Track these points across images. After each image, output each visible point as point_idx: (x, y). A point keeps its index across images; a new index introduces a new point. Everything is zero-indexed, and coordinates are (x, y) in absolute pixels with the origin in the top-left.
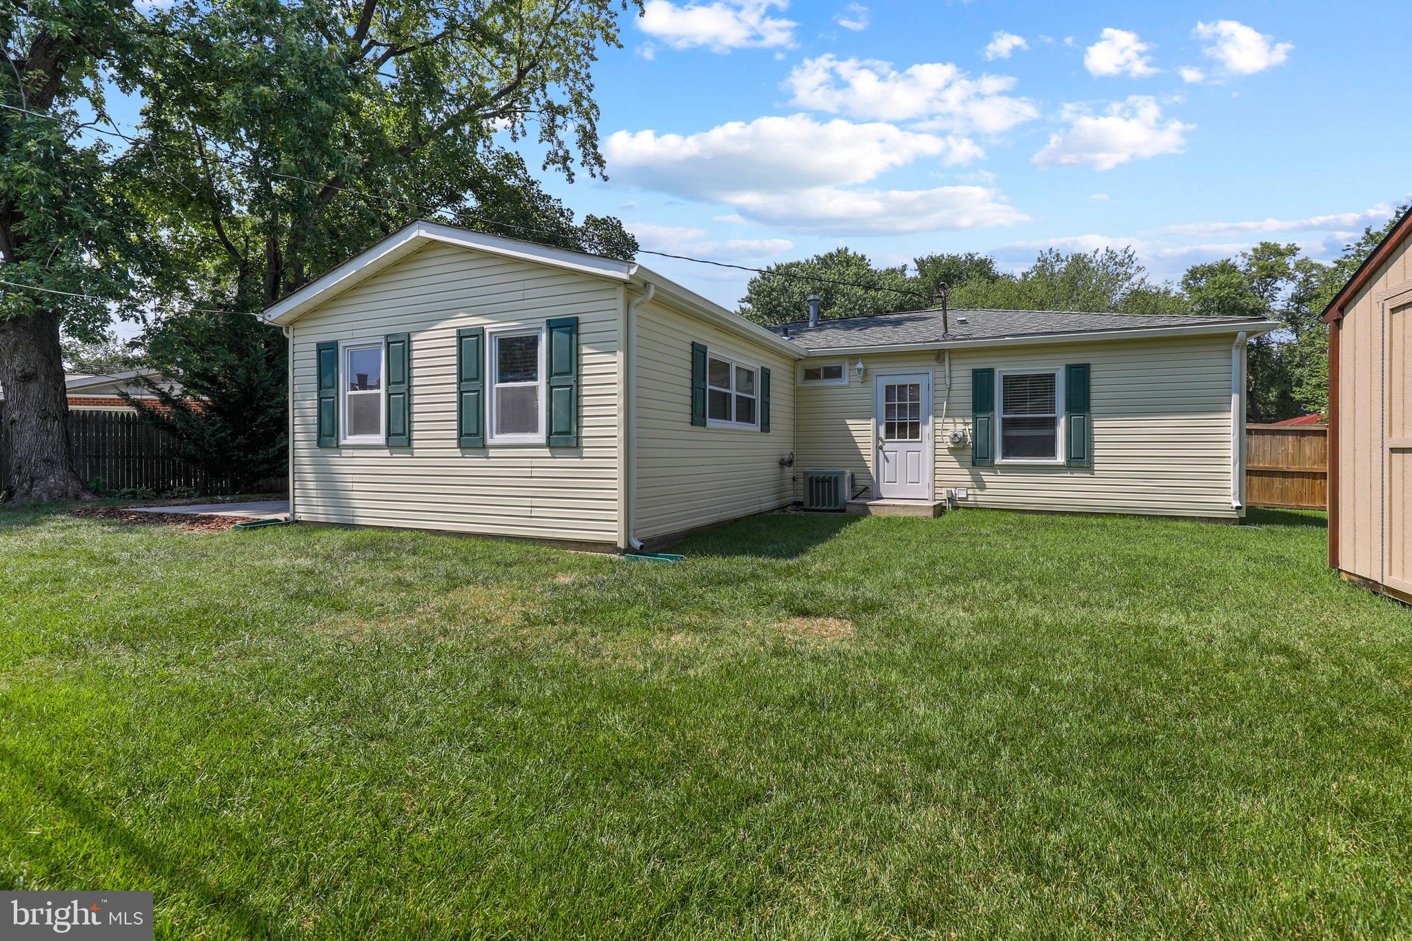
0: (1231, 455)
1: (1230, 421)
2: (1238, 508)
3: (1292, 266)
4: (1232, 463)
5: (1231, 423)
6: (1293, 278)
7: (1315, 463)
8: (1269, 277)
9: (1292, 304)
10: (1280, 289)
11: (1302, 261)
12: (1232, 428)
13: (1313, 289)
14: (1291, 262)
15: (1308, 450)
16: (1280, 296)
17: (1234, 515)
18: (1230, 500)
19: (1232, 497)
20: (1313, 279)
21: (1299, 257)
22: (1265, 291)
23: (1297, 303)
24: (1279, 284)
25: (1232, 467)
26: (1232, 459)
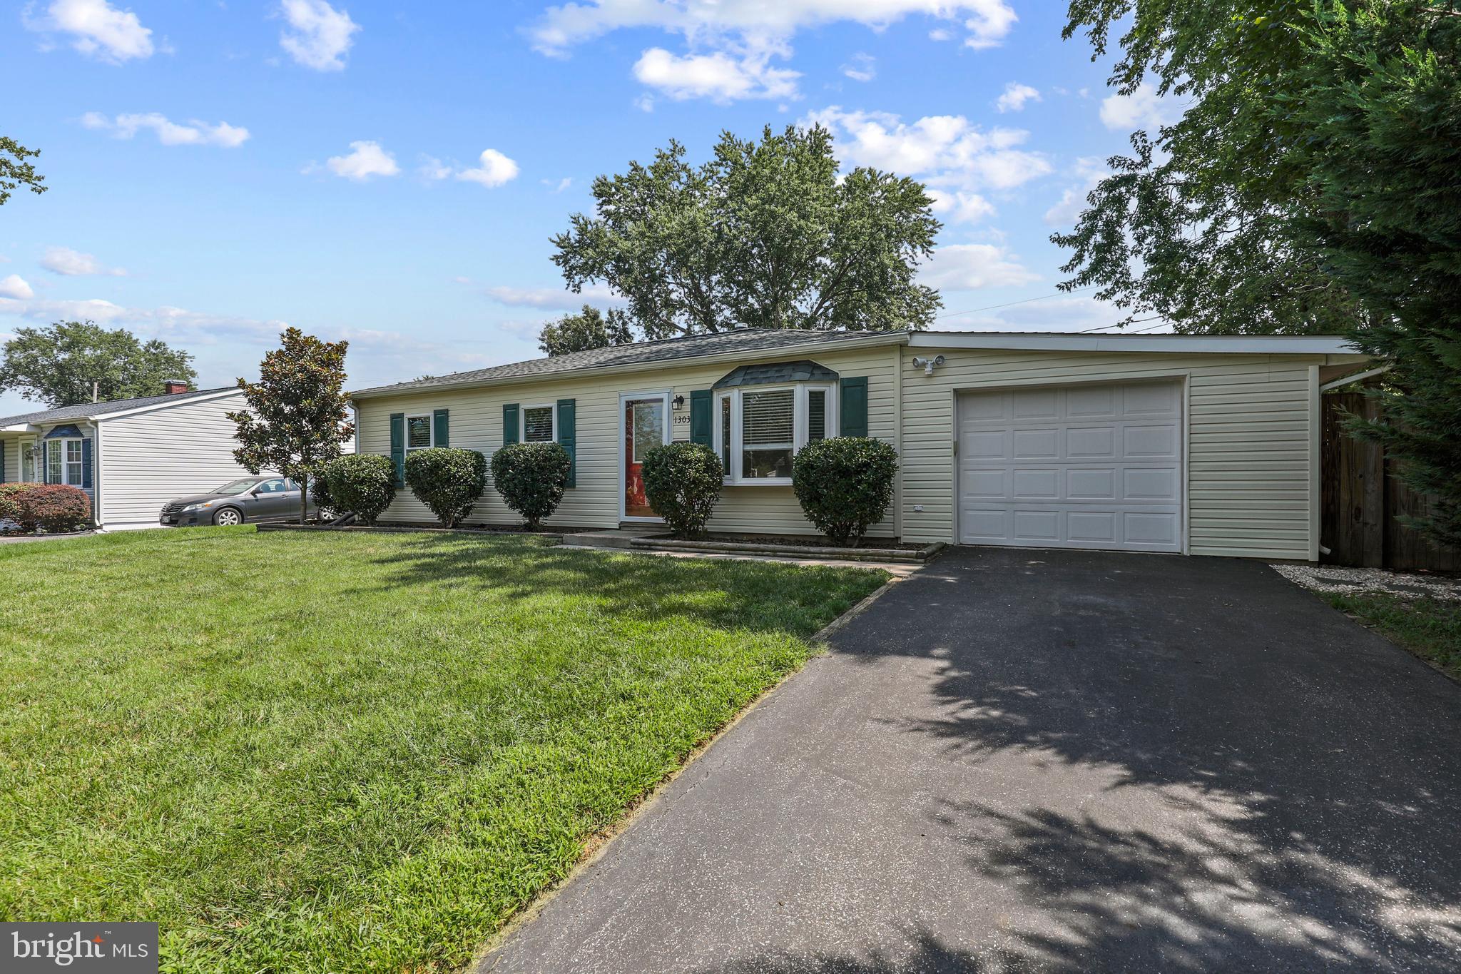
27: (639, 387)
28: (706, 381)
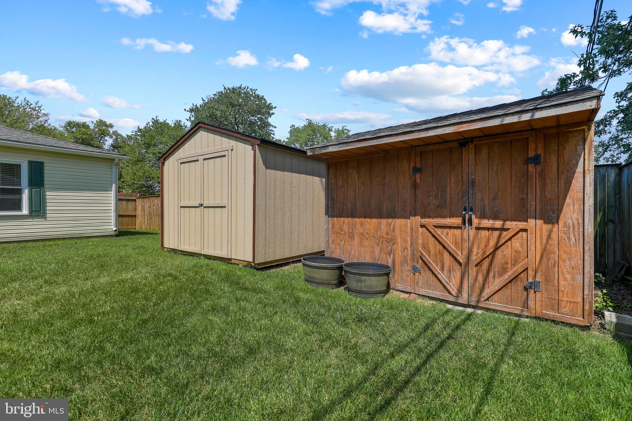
0: (113, 209)
1: (112, 194)
2: (115, 230)
3: (111, 132)
4: (113, 212)
5: (112, 195)
6: (112, 137)
7: (132, 212)
8: (103, 134)
9: (111, 147)
10: (107, 140)
11: (115, 131)
12: (113, 198)
13: (119, 144)
14: (111, 130)
15: (130, 207)
16: (107, 143)
17: (114, 233)
18: (112, 227)
19: (113, 226)
20: (119, 140)
21: (114, 129)
22: (101, 140)
23: (113, 147)
24: (106, 138)
25: (113, 214)
26: (113, 210)
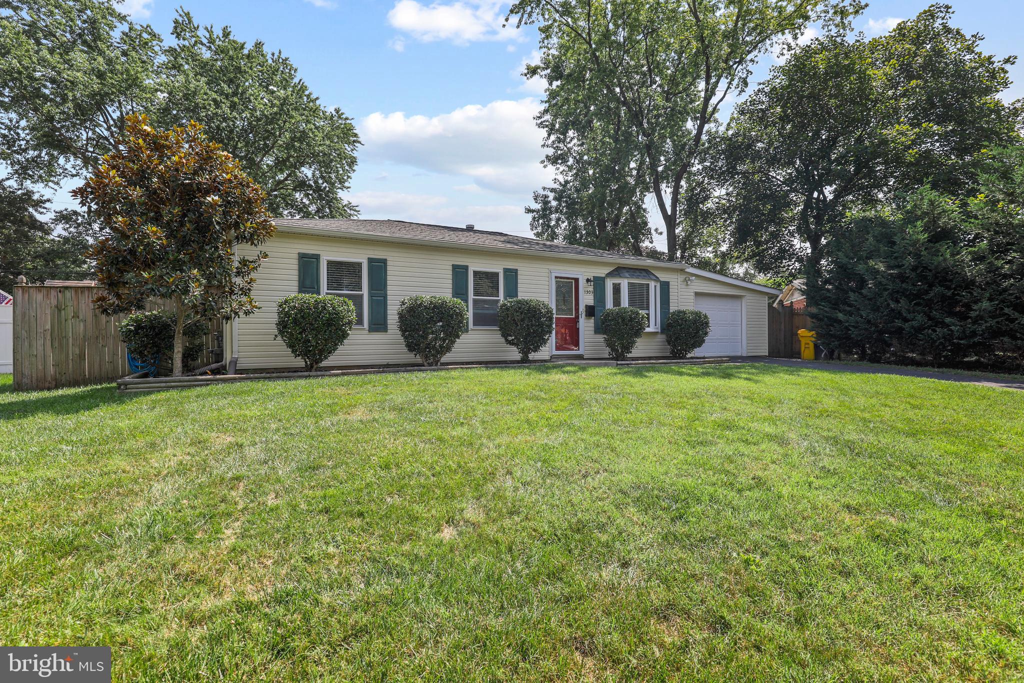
27: (565, 268)
28: (602, 272)
